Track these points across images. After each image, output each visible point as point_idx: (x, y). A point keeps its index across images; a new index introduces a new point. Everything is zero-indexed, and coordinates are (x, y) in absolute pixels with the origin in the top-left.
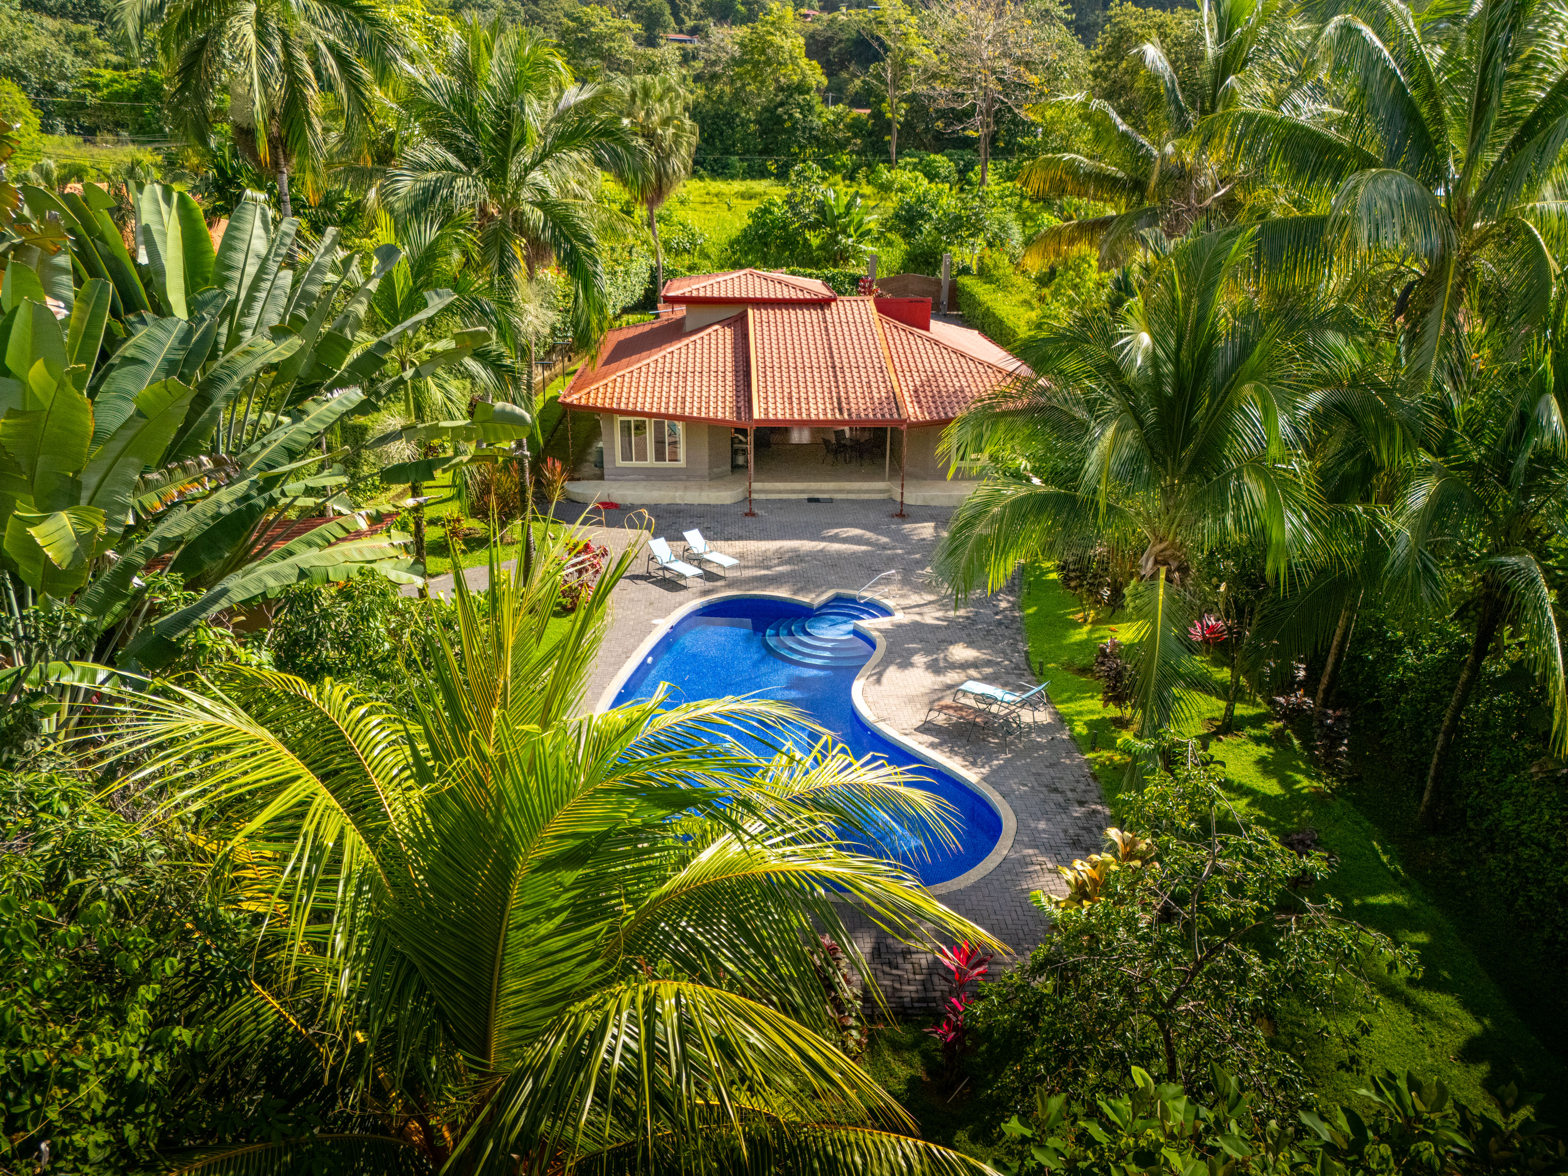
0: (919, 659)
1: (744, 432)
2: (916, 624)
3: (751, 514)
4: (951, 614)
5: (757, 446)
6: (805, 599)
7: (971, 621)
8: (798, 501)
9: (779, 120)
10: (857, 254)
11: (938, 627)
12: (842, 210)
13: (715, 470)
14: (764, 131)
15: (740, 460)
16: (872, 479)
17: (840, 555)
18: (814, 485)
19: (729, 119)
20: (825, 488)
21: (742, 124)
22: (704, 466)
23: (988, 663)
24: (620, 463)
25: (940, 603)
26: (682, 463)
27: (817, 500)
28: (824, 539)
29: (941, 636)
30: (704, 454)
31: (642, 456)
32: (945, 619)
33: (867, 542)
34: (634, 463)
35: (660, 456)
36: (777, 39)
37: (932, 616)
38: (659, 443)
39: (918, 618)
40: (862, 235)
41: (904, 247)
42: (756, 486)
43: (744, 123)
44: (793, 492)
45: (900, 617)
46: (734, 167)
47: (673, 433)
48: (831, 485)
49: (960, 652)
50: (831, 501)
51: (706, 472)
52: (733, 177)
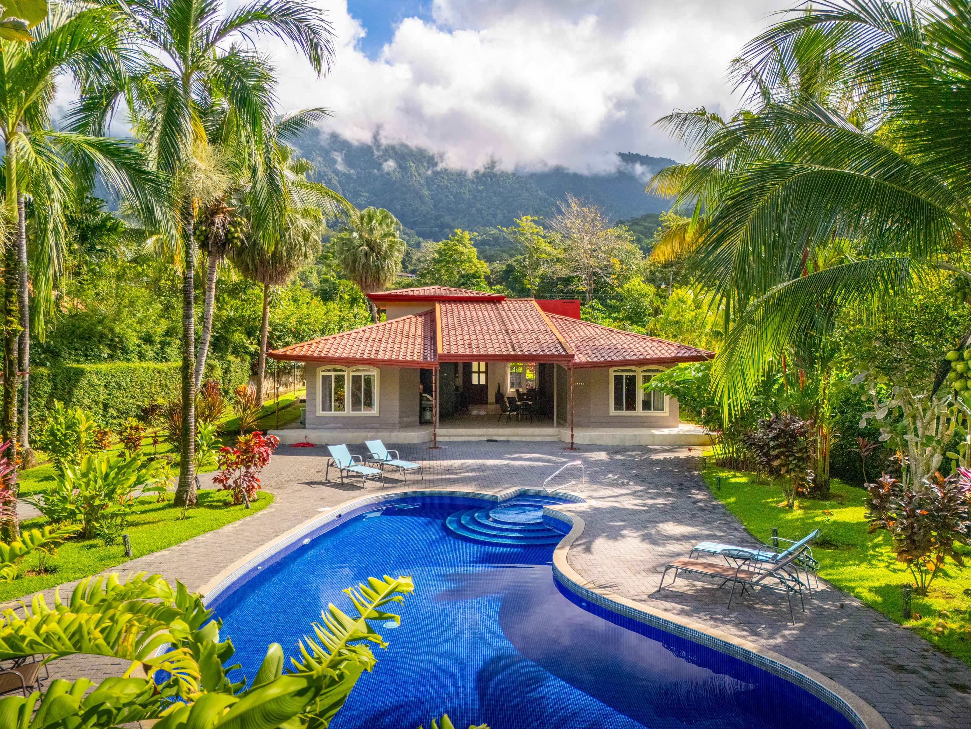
0: (630, 534)
1: (429, 370)
3: (435, 447)
4: (651, 502)
6: (488, 492)
7: (672, 508)
8: (480, 442)
11: (639, 511)
13: (405, 419)
15: (428, 416)
16: (542, 427)
18: (491, 432)
20: (501, 433)
22: (395, 416)
24: (320, 413)
25: (636, 495)
26: (375, 411)
27: (495, 441)
28: (505, 459)
30: (395, 404)
31: (341, 405)
32: (645, 506)
33: (543, 461)
34: (333, 413)
35: (356, 404)
36: (460, 248)
37: (630, 504)
38: (356, 392)
39: (615, 504)
42: (440, 431)
44: (475, 435)
45: (593, 504)
47: (369, 388)
48: (507, 431)
49: (673, 528)
50: (508, 441)
51: (397, 421)
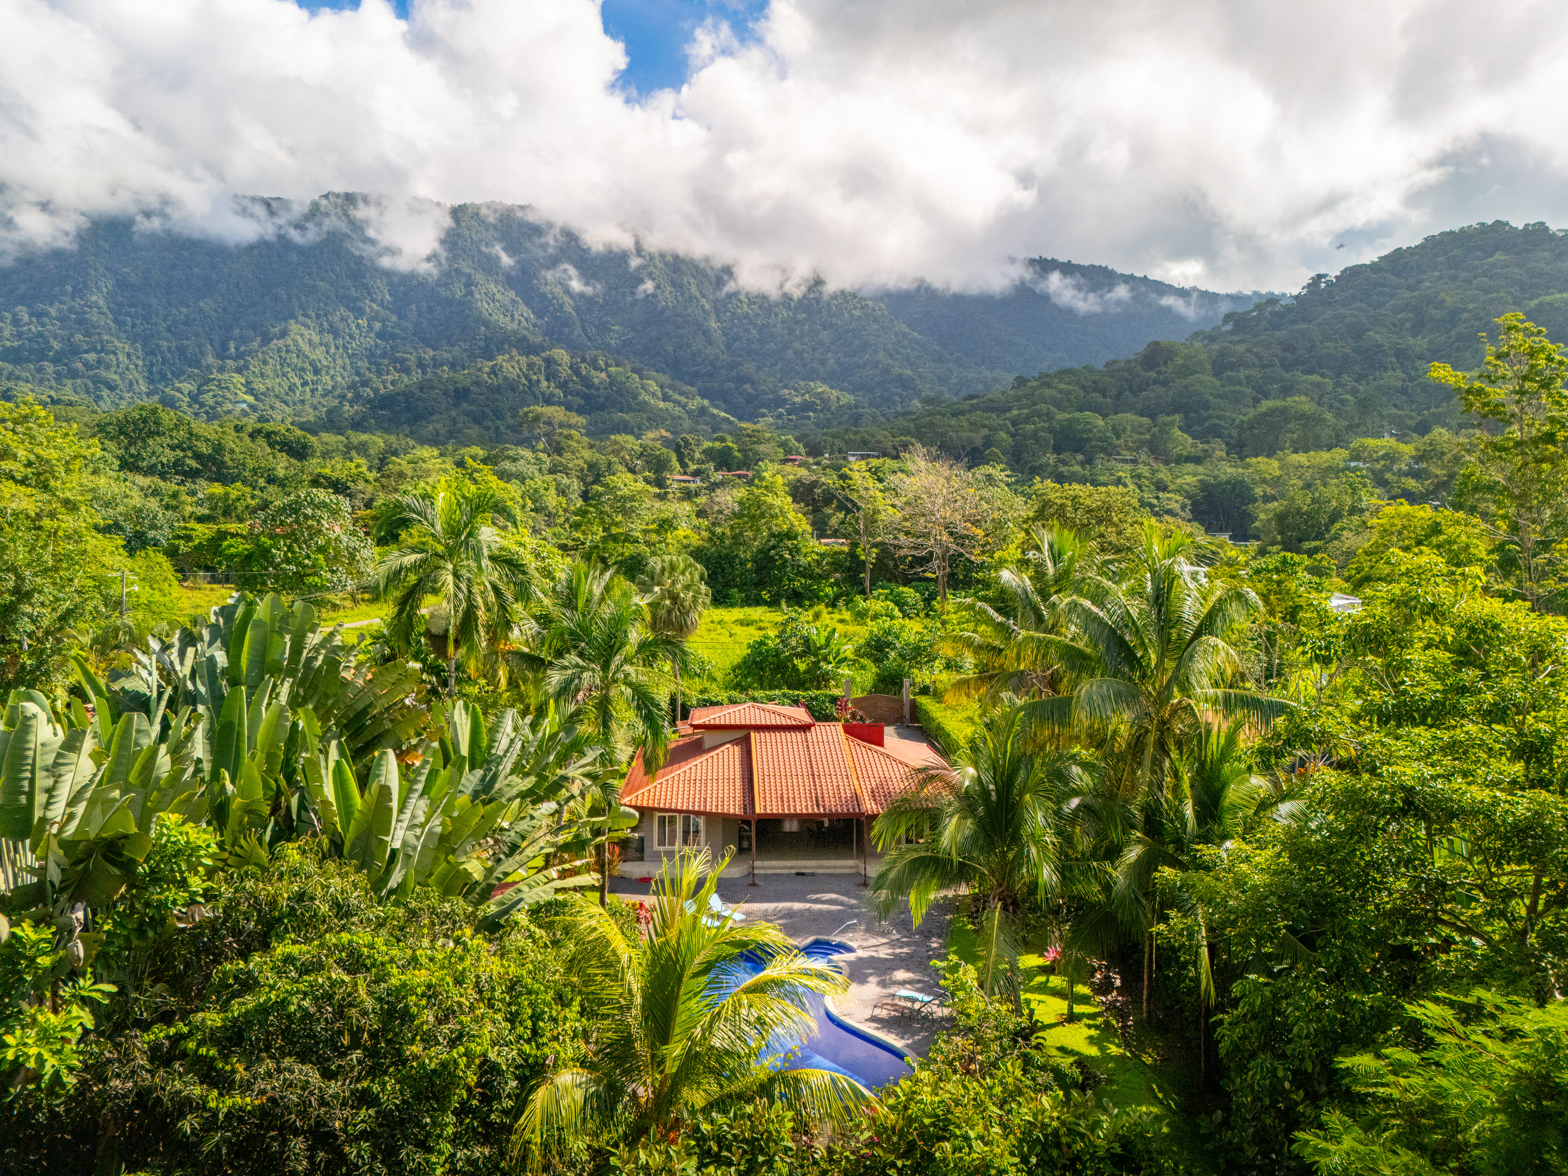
0: (873, 980)
1: (748, 823)
2: (872, 957)
3: (754, 884)
4: (898, 951)
5: (758, 834)
7: (910, 956)
8: (788, 875)
9: (772, 560)
10: (836, 677)
11: (886, 960)
12: (823, 641)
14: (759, 569)
15: (745, 844)
16: (844, 858)
17: (820, 912)
18: (800, 863)
19: (730, 559)
20: (809, 865)
21: (741, 564)
23: (919, 981)
24: (656, 847)
25: (892, 944)
27: (803, 874)
28: (808, 901)
29: (888, 965)
30: (718, 840)
31: (673, 842)
32: (893, 954)
33: (841, 903)
34: (667, 848)
35: (686, 842)
37: (884, 953)
38: (686, 833)
39: (875, 954)
40: (840, 662)
41: (874, 670)
43: (743, 563)
44: (785, 868)
45: (861, 953)
46: (733, 597)
47: (697, 826)
48: (813, 863)
49: (901, 975)
50: (813, 874)
52: (732, 605)
